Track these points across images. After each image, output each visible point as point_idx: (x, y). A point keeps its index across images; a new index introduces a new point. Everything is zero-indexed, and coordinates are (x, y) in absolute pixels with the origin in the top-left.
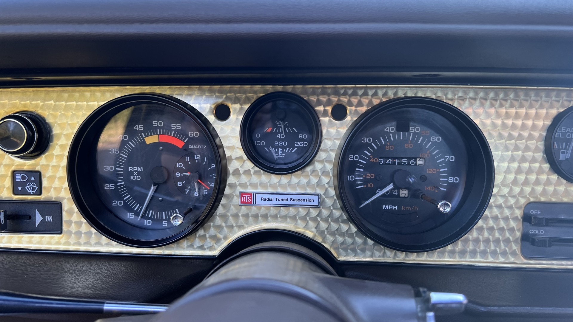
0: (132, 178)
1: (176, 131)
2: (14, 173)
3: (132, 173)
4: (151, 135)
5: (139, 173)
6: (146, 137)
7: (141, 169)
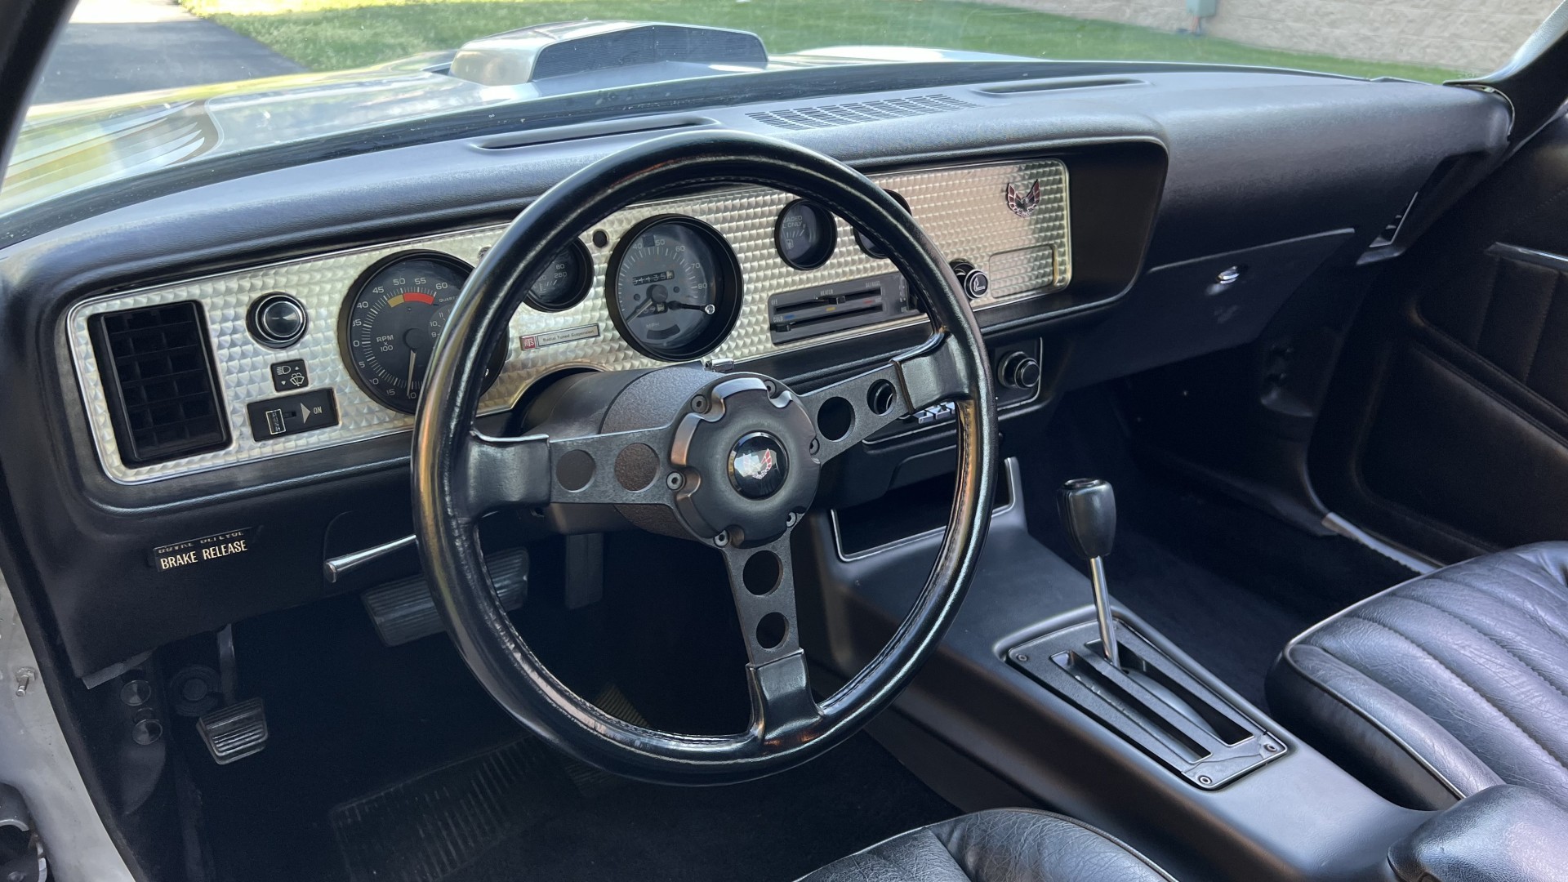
0: (382, 349)
1: (421, 286)
2: (274, 367)
3: (382, 344)
4: (395, 296)
5: (389, 342)
6: (389, 299)
7: (391, 338)
